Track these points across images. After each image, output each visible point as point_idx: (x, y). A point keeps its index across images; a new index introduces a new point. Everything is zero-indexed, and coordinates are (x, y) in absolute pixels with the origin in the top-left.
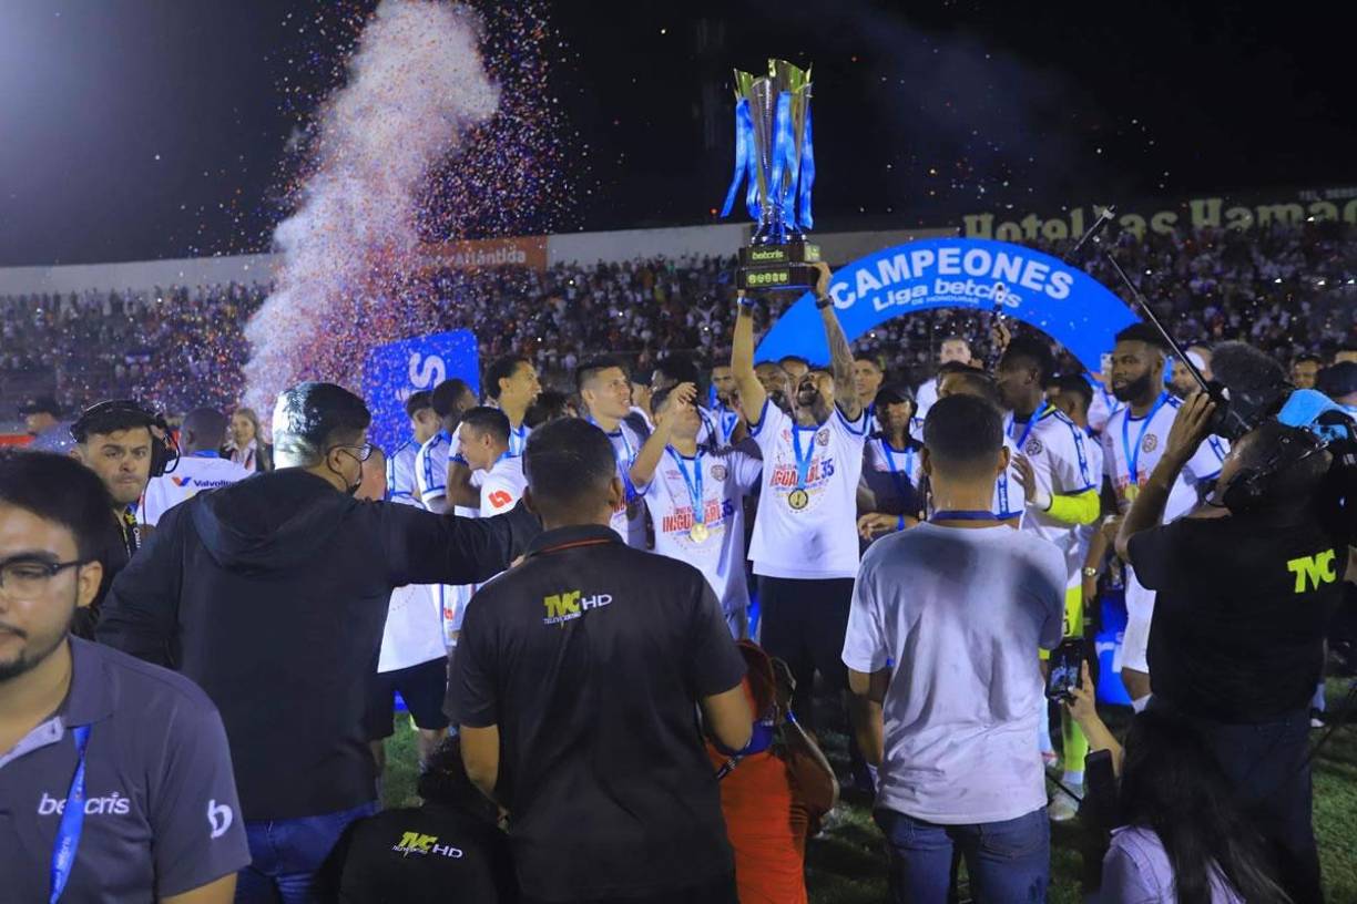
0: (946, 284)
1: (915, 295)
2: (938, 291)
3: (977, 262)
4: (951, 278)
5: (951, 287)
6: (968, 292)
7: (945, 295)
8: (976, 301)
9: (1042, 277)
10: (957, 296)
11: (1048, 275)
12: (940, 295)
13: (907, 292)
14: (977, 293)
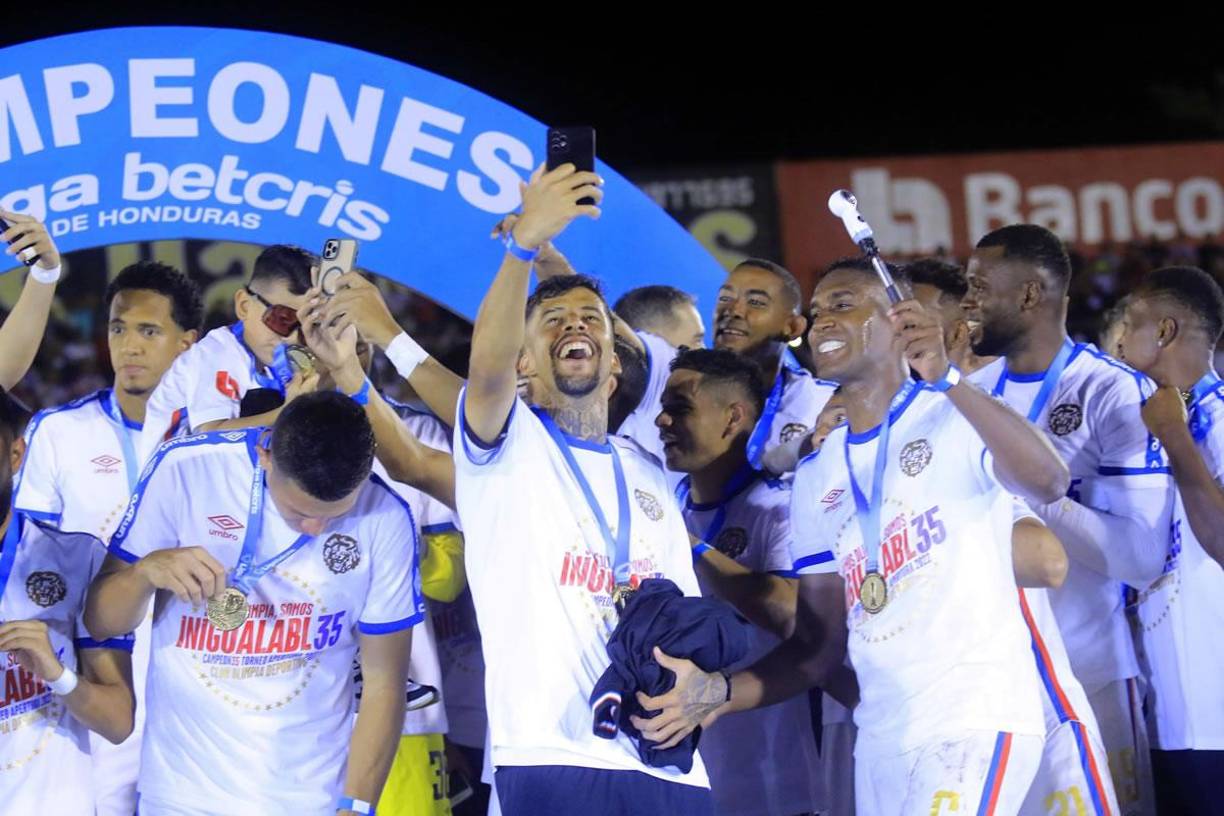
0: (157, 170)
1: (60, 203)
2: (130, 190)
3: (249, 103)
4: (167, 152)
5: (172, 181)
6: (224, 195)
7: (152, 204)
8: (252, 222)
9: (443, 149)
10: (194, 205)
11: (462, 142)
12: (139, 205)
13: (35, 194)
14: (251, 194)
